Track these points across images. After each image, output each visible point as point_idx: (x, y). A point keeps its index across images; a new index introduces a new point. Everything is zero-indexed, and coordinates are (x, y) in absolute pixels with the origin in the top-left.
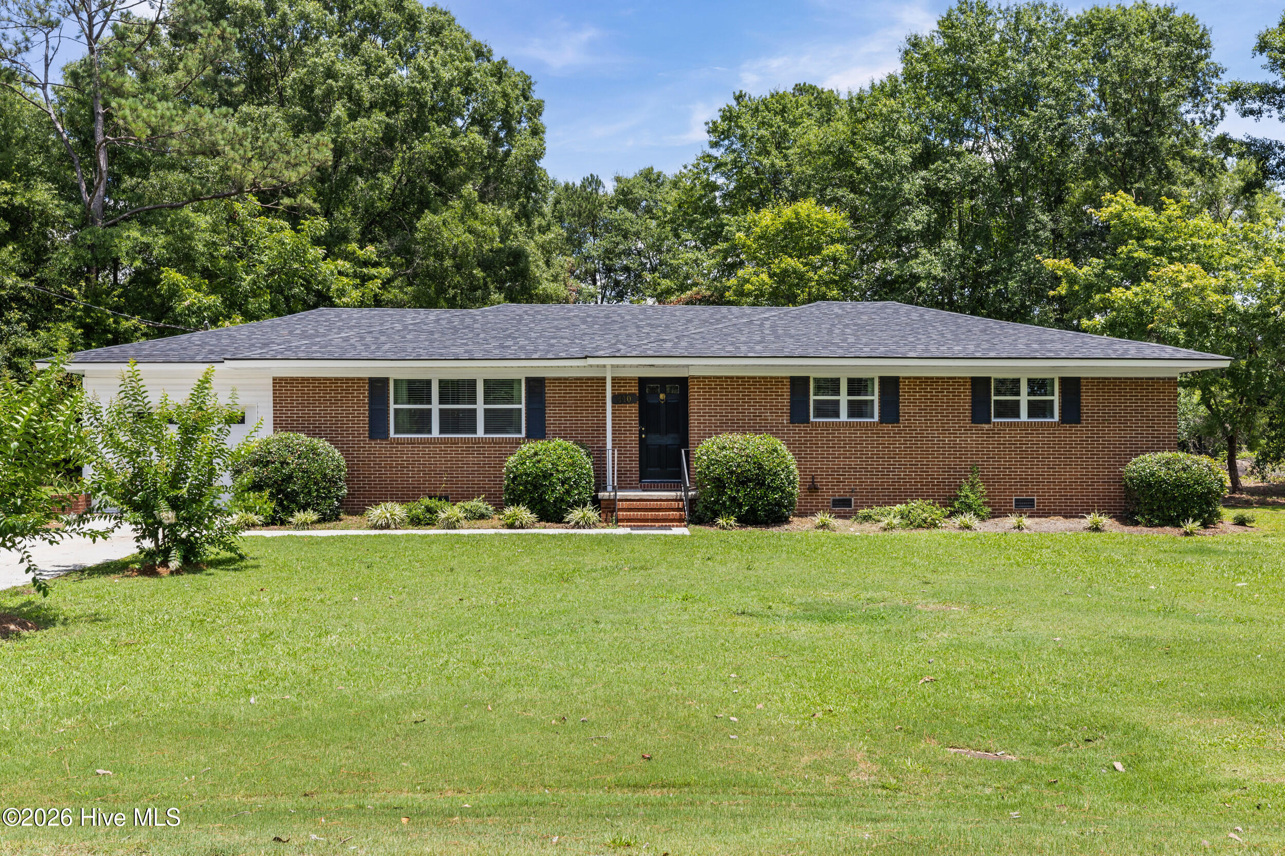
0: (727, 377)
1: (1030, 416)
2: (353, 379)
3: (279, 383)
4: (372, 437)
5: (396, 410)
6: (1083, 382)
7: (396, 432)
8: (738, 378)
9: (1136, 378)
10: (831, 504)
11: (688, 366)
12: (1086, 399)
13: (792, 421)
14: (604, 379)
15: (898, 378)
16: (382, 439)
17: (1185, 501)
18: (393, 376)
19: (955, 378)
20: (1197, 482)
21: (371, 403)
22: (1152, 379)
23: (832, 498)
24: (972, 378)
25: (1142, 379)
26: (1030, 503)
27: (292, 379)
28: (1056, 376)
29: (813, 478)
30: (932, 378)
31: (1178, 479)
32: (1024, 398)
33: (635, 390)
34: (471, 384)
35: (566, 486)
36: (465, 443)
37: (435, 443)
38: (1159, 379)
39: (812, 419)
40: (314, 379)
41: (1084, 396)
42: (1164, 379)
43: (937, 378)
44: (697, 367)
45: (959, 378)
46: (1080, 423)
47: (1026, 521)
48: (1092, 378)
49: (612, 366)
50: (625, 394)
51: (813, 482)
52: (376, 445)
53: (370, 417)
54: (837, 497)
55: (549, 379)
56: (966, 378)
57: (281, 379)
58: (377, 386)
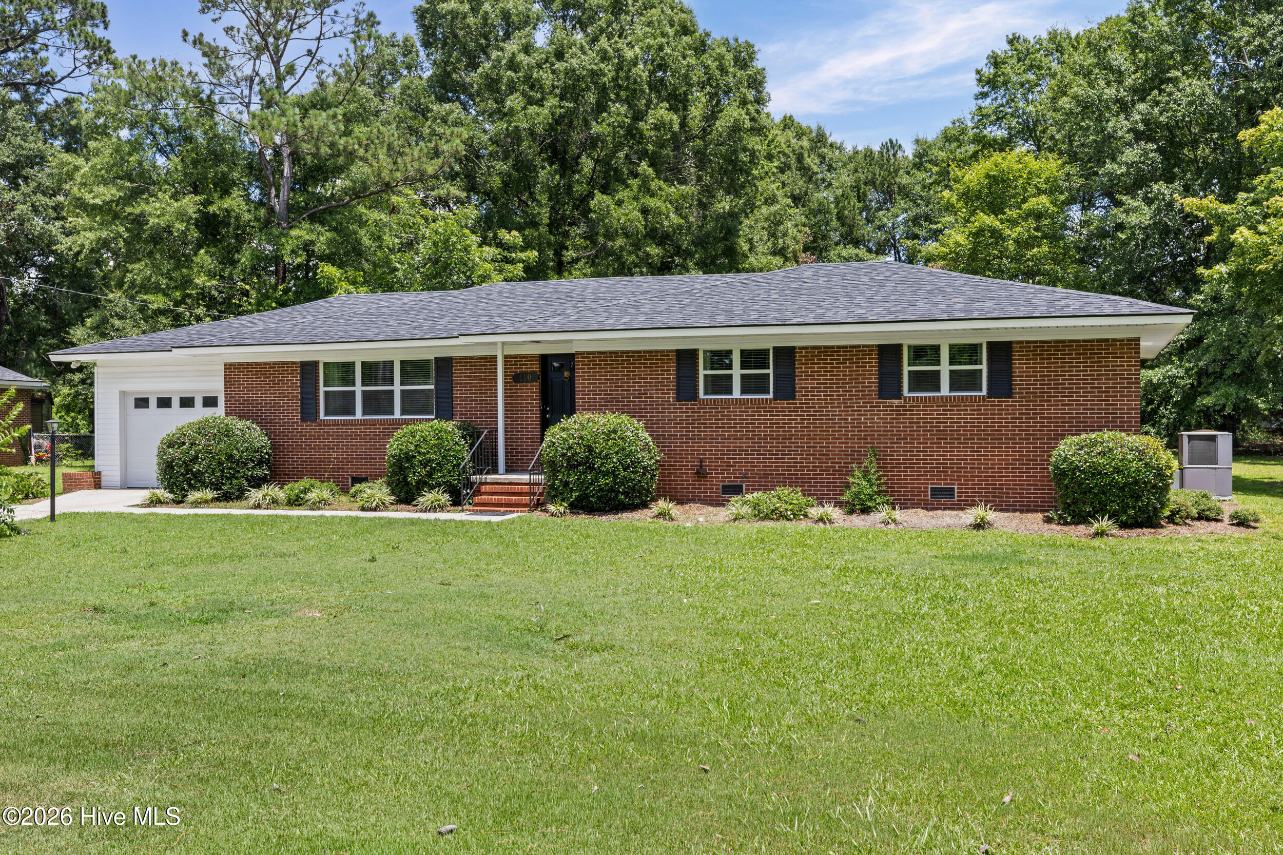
0: (611, 352)
1: (952, 389)
2: (287, 363)
3: (229, 367)
4: (303, 419)
5: (326, 393)
6: (1016, 347)
7: (326, 414)
8: (622, 352)
9: (1084, 341)
10: (720, 491)
11: (571, 341)
12: (1019, 368)
13: (679, 399)
14: (495, 357)
15: (794, 348)
16: (312, 421)
17: (1104, 493)
18: (323, 359)
19: (859, 346)
20: (1117, 470)
21: (302, 386)
22: (1107, 340)
23: (721, 484)
24: (880, 346)
25: (1093, 341)
26: (949, 492)
27: (240, 364)
28: (983, 340)
29: (701, 462)
30: (833, 347)
31: (1094, 466)
32: (945, 368)
33: (536, 368)
34: (388, 366)
35: (428, 468)
36: (381, 425)
37: (355, 425)
38: (1114, 340)
39: (701, 395)
40: (257, 364)
41: (1016, 364)
42: (1121, 340)
43: (838, 347)
44: (580, 342)
45: (864, 346)
46: (1011, 397)
47: (898, 514)
48: (1027, 342)
49: (503, 344)
50: (526, 373)
51: (701, 466)
52: (307, 427)
53: (302, 400)
54: (727, 483)
55: (456, 358)
56: (872, 346)
57: (231, 364)
58: (308, 369)
